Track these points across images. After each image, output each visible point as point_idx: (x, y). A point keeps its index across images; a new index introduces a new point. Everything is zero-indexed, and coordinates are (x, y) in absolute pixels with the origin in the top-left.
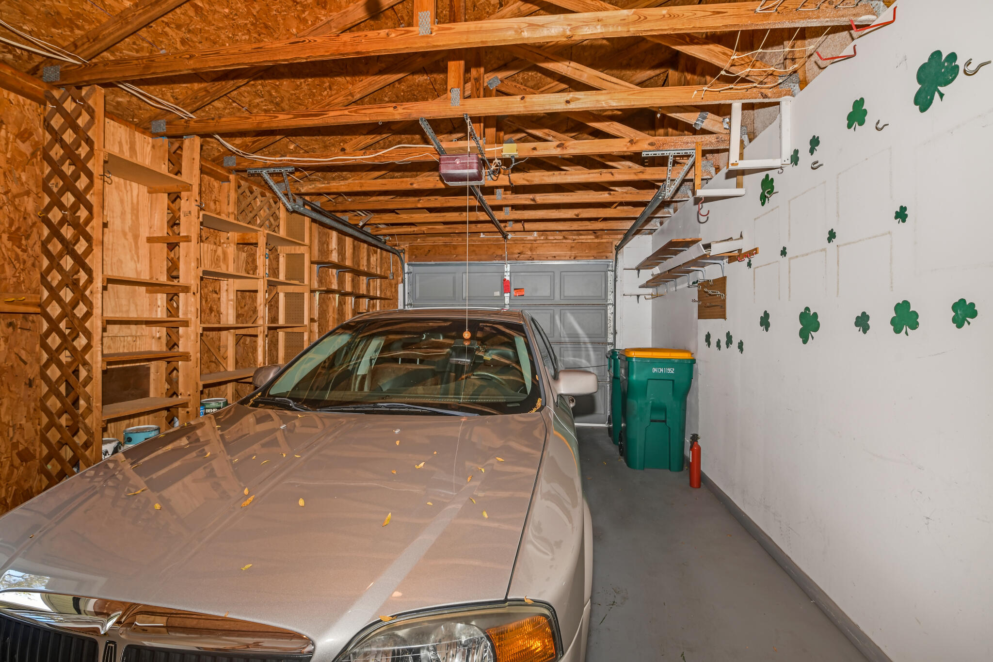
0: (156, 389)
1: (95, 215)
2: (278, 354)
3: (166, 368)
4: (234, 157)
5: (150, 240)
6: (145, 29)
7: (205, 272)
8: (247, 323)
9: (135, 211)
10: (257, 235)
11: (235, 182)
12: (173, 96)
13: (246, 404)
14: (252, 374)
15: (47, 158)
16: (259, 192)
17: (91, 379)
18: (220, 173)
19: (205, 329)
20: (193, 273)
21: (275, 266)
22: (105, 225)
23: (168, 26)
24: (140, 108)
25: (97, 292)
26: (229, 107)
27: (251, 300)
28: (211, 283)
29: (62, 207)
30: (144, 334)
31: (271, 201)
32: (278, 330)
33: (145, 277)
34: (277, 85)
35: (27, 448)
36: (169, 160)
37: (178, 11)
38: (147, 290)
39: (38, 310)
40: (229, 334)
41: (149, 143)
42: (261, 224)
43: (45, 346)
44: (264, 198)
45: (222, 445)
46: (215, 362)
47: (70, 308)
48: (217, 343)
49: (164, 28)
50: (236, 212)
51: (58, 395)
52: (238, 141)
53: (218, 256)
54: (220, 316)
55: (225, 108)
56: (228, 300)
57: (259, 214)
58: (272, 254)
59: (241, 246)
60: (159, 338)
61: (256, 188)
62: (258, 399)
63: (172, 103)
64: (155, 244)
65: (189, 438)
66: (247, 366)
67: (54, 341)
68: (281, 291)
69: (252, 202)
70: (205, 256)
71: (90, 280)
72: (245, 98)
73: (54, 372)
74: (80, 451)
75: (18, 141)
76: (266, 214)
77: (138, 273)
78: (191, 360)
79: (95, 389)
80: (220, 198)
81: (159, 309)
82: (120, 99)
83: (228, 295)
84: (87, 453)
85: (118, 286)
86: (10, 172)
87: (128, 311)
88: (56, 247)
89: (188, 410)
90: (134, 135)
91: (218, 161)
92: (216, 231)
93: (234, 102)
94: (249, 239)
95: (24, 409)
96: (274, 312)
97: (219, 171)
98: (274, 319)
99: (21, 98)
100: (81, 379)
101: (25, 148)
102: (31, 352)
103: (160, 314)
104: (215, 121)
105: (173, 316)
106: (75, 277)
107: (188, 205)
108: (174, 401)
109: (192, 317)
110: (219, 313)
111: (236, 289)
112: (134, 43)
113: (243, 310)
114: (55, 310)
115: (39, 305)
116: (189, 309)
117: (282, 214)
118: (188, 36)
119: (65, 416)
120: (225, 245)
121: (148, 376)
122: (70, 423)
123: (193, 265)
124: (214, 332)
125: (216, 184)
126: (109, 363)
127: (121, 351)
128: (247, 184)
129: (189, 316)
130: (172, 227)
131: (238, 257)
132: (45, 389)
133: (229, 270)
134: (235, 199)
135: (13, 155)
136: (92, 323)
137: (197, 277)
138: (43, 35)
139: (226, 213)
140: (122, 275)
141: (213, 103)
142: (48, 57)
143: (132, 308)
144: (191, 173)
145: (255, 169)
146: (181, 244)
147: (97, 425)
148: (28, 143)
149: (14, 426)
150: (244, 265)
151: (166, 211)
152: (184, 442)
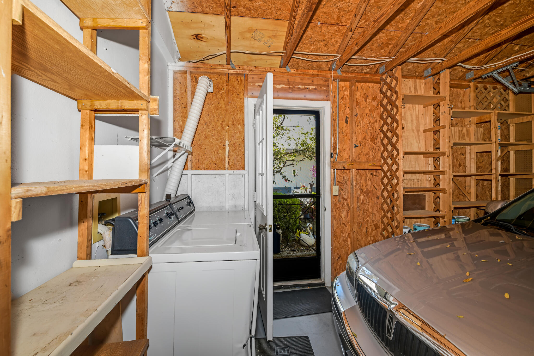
0: (429, 206)
1: (399, 125)
2: (509, 193)
3: (434, 196)
4: (472, 72)
5: (425, 131)
6: (417, 28)
7: (454, 144)
8: (484, 172)
9: (418, 118)
10: (490, 115)
11: (474, 86)
12: (434, 54)
13: (479, 222)
14: (485, 205)
15: (382, 105)
16: (491, 88)
17: (399, 198)
18: (464, 84)
19: (455, 176)
20: (447, 145)
21: (506, 133)
22: (403, 128)
23: (428, 19)
24: (419, 67)
25: (401, 159)
26: (467, 43)
27: (487, 157)
28: (460, 149)
29: (387, 124)
30: (422, 178)
31: (502, 90)
32: (509, 177)
33: (423, 150)
34: (500, 13)
35: (377, 223)
36: (433, 88)
37: (432, 8)
38: (424, 156)
39: (380, 168)
40: (471, 179)
41: (423, 83)
42: (494, 107)
43: (382, 183)
44: (496, 90)
45: (464, 243)
46: (463, 195)
47: (391, 167)
48: (464, 184)
49: (426, 21)
50: (475, 105)
51: (387, 204)
52: (475, 61)
53: (464, 133)
54: (465, 168)
55: (464, 46)
56: (471, 159)
57: (492, 102)
58: (503, 125)
59: (479, 124)
60: (430, 180)
61: (489, 85)
62: (487, 220)
63: (434, 57)
64: (427, 133)
65: (446, 235)
66: (485, 199)
67: (386, 181)
68: (512, 150)
69: (487, 96)
70: (456, 134)
71: (398, 154)
72: (477, 33)
73: (385, 194)
74: (395, 229)
75: (372, 101)
76: (497, 100)
77: (419, 148)
78: (446, 193)
79: (400, 202)
80: (464, 99)
81: (430, 166)
82: (409, 67)
83: (470, 155)
84: (397, 231)
85: (411, 155)
86: (370, 114)
87: (415, 167)
88: (385, 141)
89: (445, 220)
90: (416, 81)
91: (462, 78)
92: (462, 119)
93: (470, 39)
94: (484, 119)
95: (376, 208)
96: (506, 165)
97: (463, 83)
98: (506, 169)
99: (373, 84)
100: (395, 198)
101: (375, 103)
102: (378, 185)
103: (431, 168)
104: (458, 56)
105: (437, 169)
106: (392, 153)
107: (444, 108)
108: (437, 214)
109: (447, 169)
110: (465, 166)
111: (476, 151)
112: (413, 38)
113: (482, 164)
114: (385, 168)
115: (381, 166)
116: (445, 165)
117: (511, 97)
118: (439, 18)
119: (389, 213)
120: (468, 126)
121: (424, 199)
122: (391, 216)
123: (447, 140)
124: (462, 178)
125: (461, 91)
126: (406, 192)
127: (412, 186)
128: (482, 85)
129: (445, 169)
130: (436, 122)
131: (477, 132)
132: (383, 201)
133: (471, 141)
134: (474, 96)
135: (371, 108)
136: (399, 173)
137: (450, 147)
138: (378, 55)
139: (468, 106)
140: (412, 150)
141: (456, 46)
142: (381, 63)
143: (417, 166)
144: (445, 90)
145: (488, 73)
146: (440, 130)
147: (401, 219)
148: (376, 101)
149: (373, 214)
150: (482, 136)
151: (432, 114)
152: (443, 236)
